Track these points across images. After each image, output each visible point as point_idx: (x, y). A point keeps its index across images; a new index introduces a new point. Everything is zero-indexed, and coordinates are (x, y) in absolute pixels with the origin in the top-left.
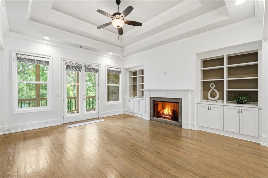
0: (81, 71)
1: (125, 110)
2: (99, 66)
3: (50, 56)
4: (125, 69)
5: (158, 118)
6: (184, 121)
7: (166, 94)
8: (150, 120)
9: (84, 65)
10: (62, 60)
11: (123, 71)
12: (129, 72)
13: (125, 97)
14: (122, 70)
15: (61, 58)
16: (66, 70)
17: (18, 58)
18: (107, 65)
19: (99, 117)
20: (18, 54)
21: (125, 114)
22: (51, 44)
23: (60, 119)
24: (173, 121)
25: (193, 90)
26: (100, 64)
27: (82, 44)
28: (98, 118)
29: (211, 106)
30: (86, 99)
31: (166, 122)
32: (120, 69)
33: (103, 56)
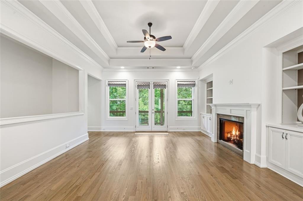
0: (150, 89)
1: (200, 128)
2: (168, 82)
3: (127, 80)
4: (202, 80)
5: (225, 142)
6: (246, 151)
7: (231, 110)
8: (217, 143)
9: (153, 83)
10: (135, 81)
11: (198, 84)
12: (207, 83)
13: (201, 113)
14: (196, 83)
15: (134, 80)
16: (138, 89)
17: (109, 85)
18: (176, 80)
19: (168, 131)
20: (109, 82)
21: (200, 132)
22: (128, 70)
23: (133, 127)
24: (237, 148)
25: (259, 105)
26: (169, 80)
27: (148, 65)
28: (166, 132)
29: (287, 132)
30: (154, 113)
31: (231, 148)
32: (195, 82)
33: (172, 71)
